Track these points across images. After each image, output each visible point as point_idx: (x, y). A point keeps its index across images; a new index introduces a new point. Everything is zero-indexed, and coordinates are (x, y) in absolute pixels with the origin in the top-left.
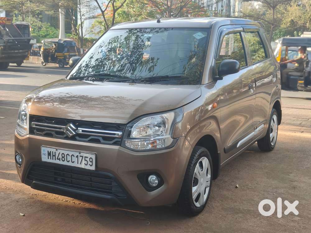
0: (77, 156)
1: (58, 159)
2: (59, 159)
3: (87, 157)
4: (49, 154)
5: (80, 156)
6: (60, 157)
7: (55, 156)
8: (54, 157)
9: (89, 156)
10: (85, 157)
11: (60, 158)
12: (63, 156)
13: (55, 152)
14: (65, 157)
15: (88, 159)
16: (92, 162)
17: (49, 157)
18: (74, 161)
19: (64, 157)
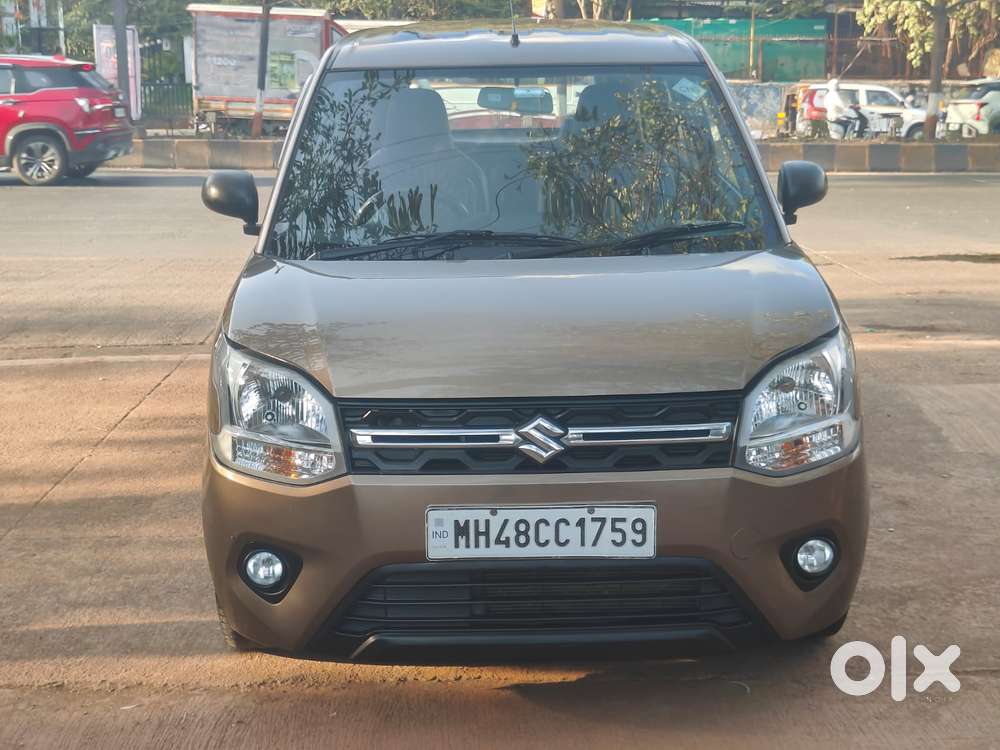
0: (581, 523)
1: (498, 541)
2: (507, 543)
3: (624, 520)
4: (461, 530)
5: (593, 520)
6: (510, 532)
7: (487, 534)
8: (482, 539)
9: (631, 513)
10: (614, 520)
11: (508, 539)
12: (522, 527)
13: (487, 522)
14: (531, 533)
15: (626, 527)
16: (643, 532)
17: (462, 541)
18: (567, 541)
19: (525, 533)
